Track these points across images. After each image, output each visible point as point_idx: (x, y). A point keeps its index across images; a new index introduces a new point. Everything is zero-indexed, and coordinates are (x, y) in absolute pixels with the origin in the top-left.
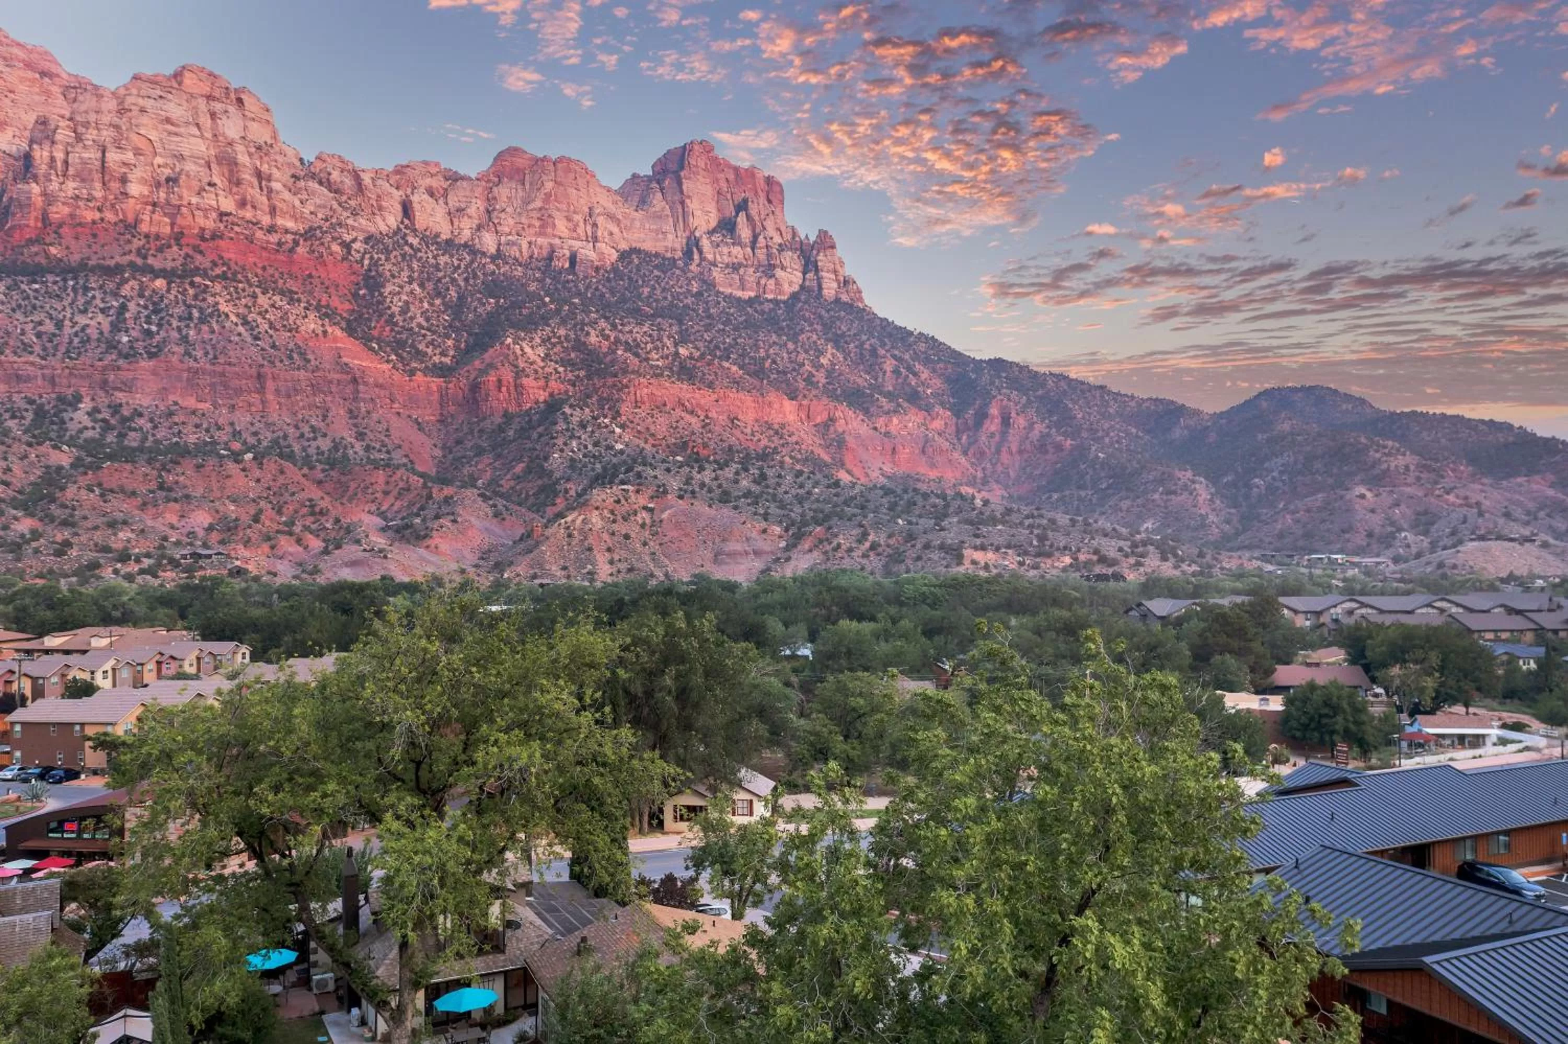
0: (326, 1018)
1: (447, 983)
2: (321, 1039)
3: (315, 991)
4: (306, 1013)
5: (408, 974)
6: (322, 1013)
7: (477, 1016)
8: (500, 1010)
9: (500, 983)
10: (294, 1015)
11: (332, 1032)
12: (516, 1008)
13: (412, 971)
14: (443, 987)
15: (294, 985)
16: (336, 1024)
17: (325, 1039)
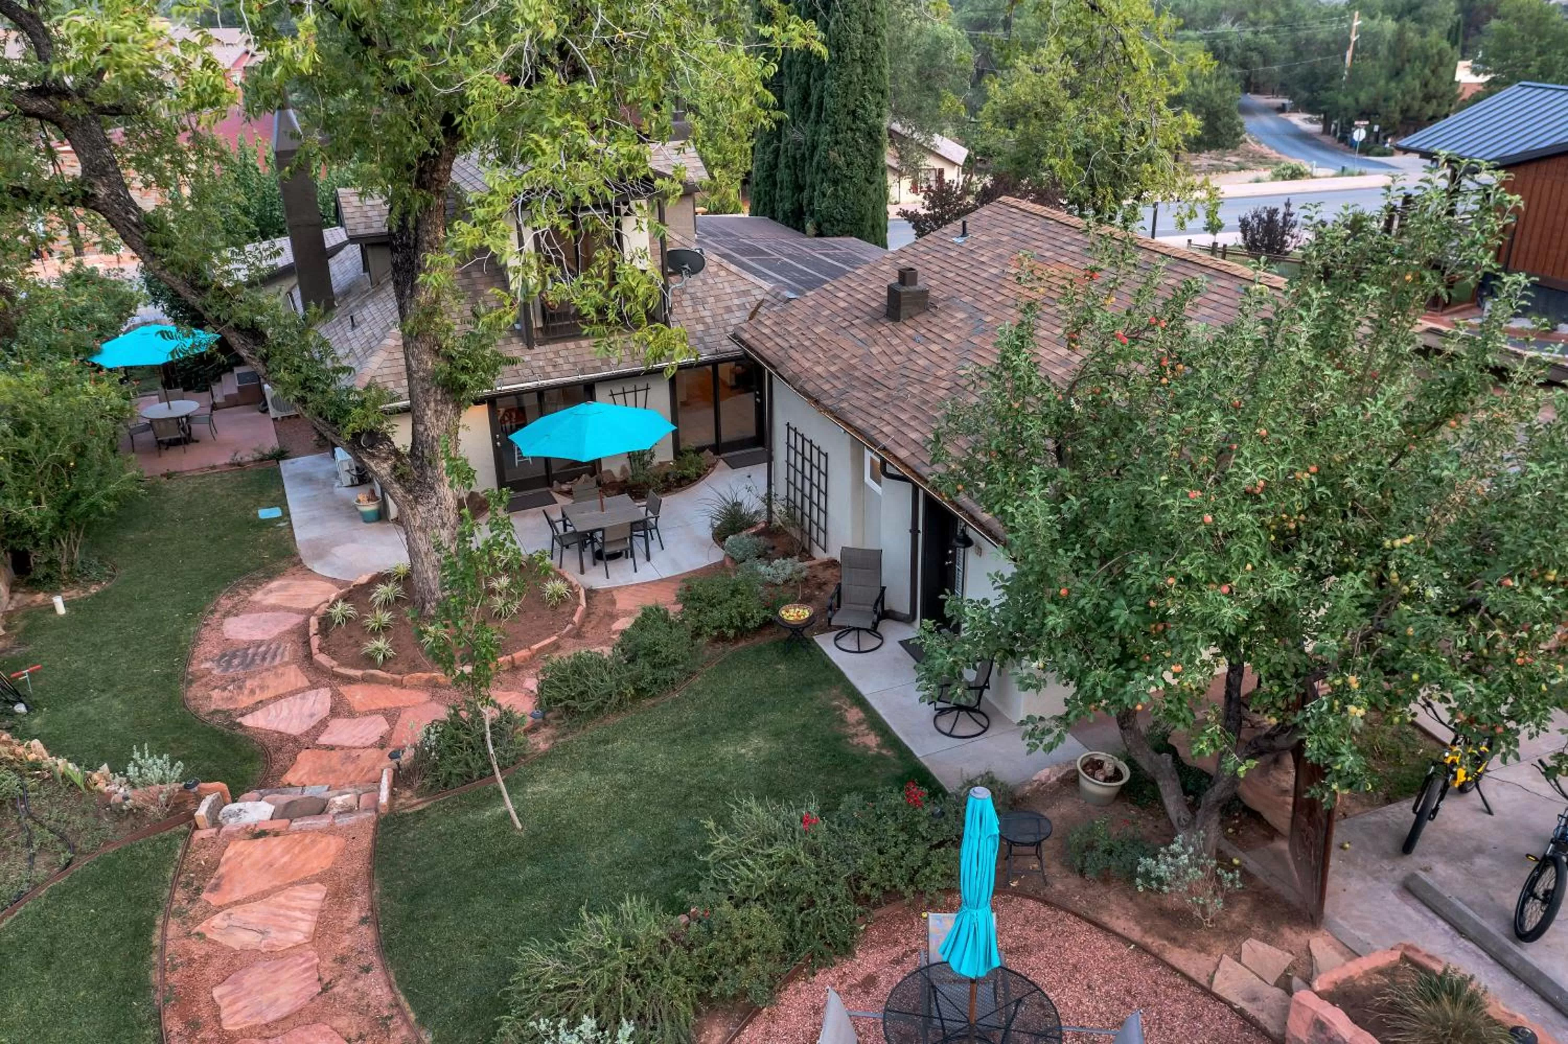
0: (287, 467)
1: (540, 392)
2: (264, 513)
3: (273, 413)
4: (247, 456)
5: (430, 363)
6: (281, 455)
7: (616, 470)
8: (665, 455)
9: (660, 394)
10: (222, 459)
11: (295, 496)
12: (700, 450)
13: (436, 351)
14: (530, 402)
15: (232, 402)
16: (308, 480)
17: (276, 512)
